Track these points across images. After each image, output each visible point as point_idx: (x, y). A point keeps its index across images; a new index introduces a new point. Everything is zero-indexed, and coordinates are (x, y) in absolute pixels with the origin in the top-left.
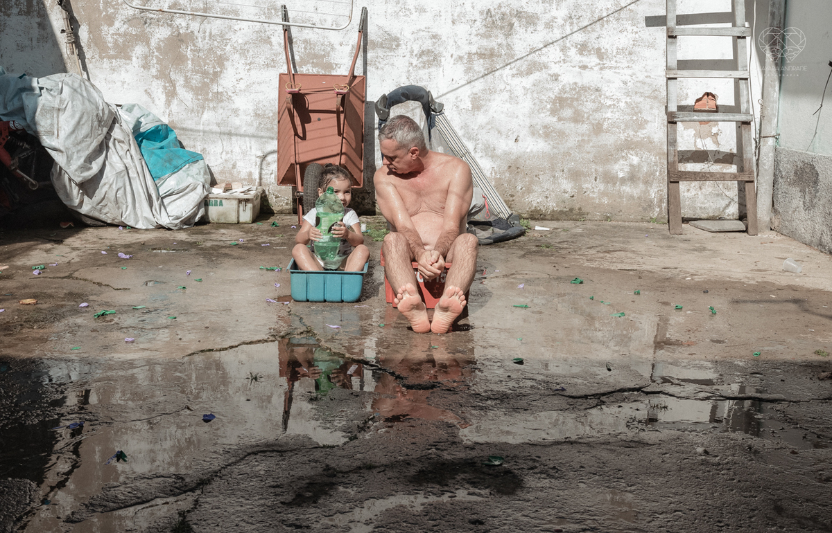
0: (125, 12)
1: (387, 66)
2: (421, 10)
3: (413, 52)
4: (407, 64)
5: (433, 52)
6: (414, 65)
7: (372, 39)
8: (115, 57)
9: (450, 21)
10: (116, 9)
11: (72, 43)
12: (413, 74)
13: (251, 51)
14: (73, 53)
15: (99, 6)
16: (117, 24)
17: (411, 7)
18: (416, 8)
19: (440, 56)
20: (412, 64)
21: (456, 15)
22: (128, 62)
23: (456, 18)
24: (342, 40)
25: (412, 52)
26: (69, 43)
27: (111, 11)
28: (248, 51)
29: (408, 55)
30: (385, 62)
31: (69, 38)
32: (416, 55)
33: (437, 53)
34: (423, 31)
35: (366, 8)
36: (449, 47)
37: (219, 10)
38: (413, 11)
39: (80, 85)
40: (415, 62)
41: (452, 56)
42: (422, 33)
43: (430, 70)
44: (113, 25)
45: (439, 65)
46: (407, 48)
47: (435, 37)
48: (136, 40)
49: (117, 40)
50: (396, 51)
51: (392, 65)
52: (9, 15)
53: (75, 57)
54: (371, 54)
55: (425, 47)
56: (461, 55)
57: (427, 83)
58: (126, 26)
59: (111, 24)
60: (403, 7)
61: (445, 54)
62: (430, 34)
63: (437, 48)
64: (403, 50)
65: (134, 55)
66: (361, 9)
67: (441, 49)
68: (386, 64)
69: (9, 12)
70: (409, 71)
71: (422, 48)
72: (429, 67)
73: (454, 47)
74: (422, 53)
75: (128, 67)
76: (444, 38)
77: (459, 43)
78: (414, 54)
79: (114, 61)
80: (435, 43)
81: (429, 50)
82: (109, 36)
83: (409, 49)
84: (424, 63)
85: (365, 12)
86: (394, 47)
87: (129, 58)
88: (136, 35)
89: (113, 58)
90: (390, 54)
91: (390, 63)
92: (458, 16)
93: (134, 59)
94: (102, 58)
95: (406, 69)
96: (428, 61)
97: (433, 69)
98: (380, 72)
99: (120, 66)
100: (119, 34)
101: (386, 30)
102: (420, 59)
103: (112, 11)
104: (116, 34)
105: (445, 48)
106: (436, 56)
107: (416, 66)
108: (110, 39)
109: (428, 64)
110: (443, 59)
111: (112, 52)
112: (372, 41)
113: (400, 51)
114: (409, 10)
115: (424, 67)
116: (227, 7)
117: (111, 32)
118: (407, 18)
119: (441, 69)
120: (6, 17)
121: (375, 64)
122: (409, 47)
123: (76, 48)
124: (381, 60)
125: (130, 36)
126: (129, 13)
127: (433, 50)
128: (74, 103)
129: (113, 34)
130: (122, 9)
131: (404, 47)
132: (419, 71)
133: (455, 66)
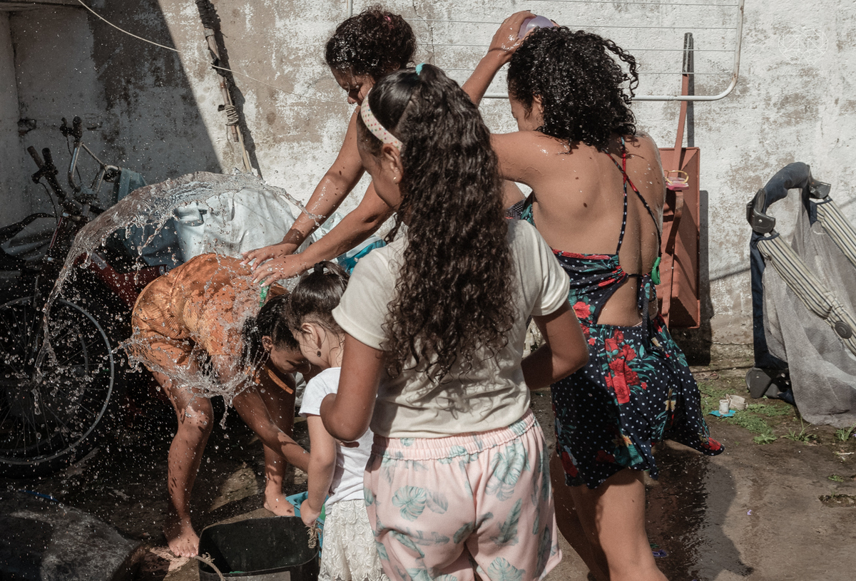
0: (310, 69)
1: (727, 124)
2: (783, 29)
3: (770, 100)
4: (760, 120)
5: (804, 97)
6: (771, 120)
7: (701, 82)
8: (297, 139)
9: (834, 45)
10: (295, 65)
11: (235, 125)
12: (770, 135)
13: (504, 115)
14: (237, 139)
15: (270, 64)
16: (298, 89)
17: (767, 27)
18: (774, 28)
19: (816, 104)
20: (768, 119)
21: (844, 34)
22: (316, 144)
23: (843, 38)
24: (651, 88)
25: (768, 99)
26: (231, 125)
27: (288, 69)
28: (500, 117)
29: (762, 105)
30: (722, 119)
31: (231, 118)
32: (775, 105)
33: (810, 98)
34: (788, 64)
35: (691, 35)
36: (832, 88)
37: (452, 55)
38: (770, 33)
39: (260, 200)
40: (773, 115)
41: (836, 102)
42: (784, 69)
43: (799, 127)
44: (292, 90)
45: (814, 117)
46: (759, 95)
47: (807, 72)
48: (328, 111)
49: (298, 113)
50: (741, 100)
51: (735, 122)
52: (141, 88)
53: (241, 145)
54: (700, 108)
55: (790, 91)
56: (852, 99)
57: (794, 149)
58: (311, 91)
59: (289, 90)
60: (752, 28)
61: (824, 99)
62: (800, 68)
63: (812, 91)
64: (753, 95)
65: (325, 134)
66: (684, 35)
67: (819, 92)
68: (724, 123)
69: (140, 83)
70: (762, 131)
71: (785, 92)
72: (797, 123)
73: (841, 87)
74: (786, 100)
75: (317, 153)
76: (823, 73)
77: (849, 80)
78: (772, 103)
79: (295, 144)
80: (807, 83)
81: (796, 95)
82: (288, 108)
83: (763, 96)
84: (789, 115)
85: (689, 40)
86: (738, 93)
87: (317, 139)
88: (327, 103)
89: (293, 141)
90: (731, 105)
91: (731, 119)
92: (848, 35)
93: (326, 140)
94: (277, 141)
95: (758, 128)
96: (796, 112)
97: (803, 126)
98: (714, 135)
99: (305, 153)
100: (302, 104)
101: (724, 67)
102: (783, 111)
103: (291, 69)
104: (297, 104)
105: (826, 90)
106: (809, 103)
107: (775, 122)
108: (288, 112)
109: (797, 117)
110: (821, 108)
111: (293, 133)
112: (700, 86)
113: (748, 100)
114: (763, 31)
115: (789, 123)
116: (465, 50)
117: (289, 101)
118: (760, 45)
119: (819, 124)
120: (138, 91)
121: (707, 124)
122: (763, 92)
123: (241, 132)
124: (716, 116)
125: (318, 105)
126: (316, 71)
127: (805, 94)
128: (254, 232)
129: (293, 105)
130: (306, 65)
131: (755, 92)
132: (781, 130)
133: (842, 117)
